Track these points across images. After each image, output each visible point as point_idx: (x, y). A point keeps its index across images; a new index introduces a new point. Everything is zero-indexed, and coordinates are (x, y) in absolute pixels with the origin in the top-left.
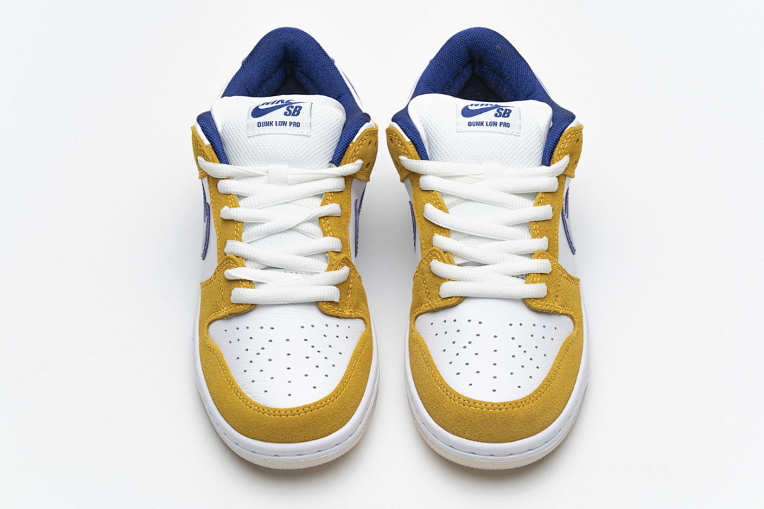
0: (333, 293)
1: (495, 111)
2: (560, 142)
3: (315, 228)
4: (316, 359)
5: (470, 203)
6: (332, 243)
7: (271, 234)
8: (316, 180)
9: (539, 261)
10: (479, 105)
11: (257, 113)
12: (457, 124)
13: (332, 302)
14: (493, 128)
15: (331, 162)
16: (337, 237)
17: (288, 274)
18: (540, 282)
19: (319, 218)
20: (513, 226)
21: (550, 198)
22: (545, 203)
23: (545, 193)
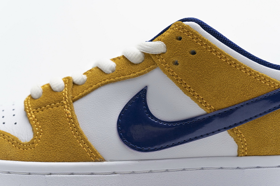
21: (124, 62)
22: (115, 62)
23: (125, 57)
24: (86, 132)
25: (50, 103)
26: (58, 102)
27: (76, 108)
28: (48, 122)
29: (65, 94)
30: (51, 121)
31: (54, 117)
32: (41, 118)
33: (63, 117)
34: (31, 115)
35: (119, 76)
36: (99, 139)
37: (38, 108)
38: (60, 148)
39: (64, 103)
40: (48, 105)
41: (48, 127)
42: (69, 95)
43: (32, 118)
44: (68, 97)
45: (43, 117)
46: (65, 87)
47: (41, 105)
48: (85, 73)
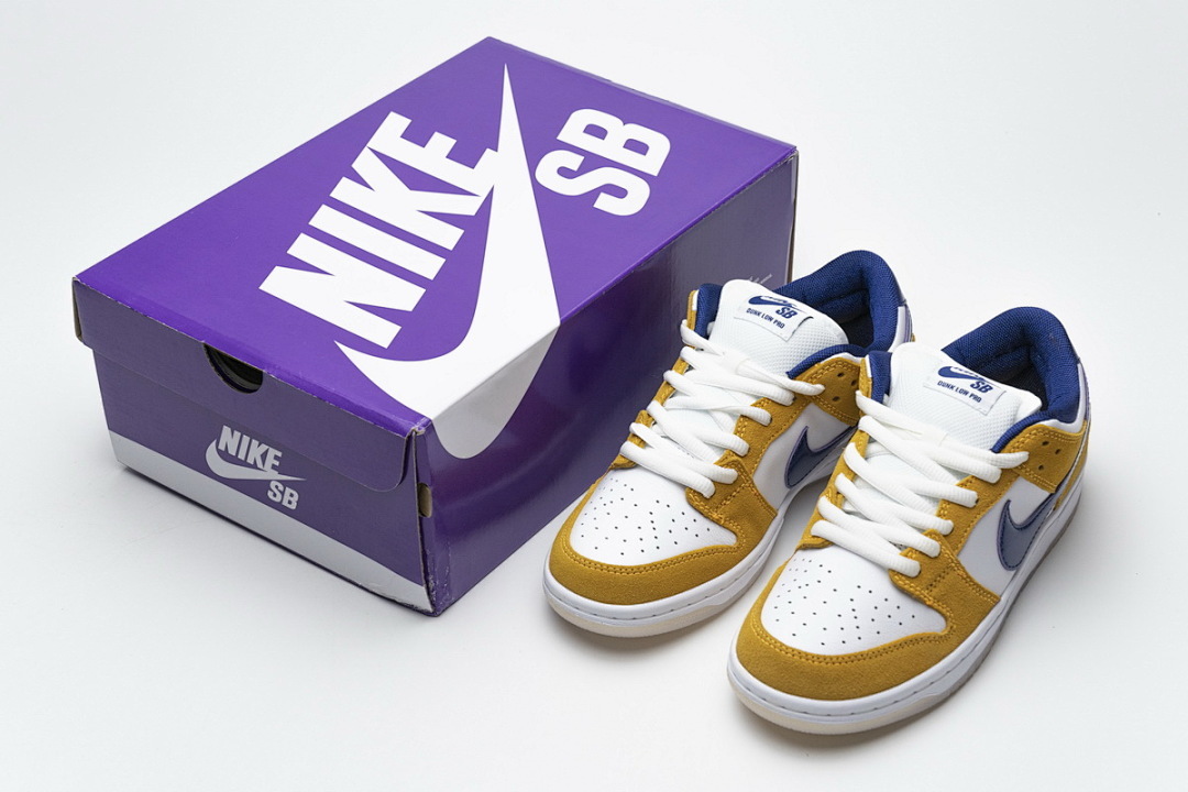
0: (706, 487)
1: (974, 382)
2: (1021, 435)
3: (731, 424)
4: (647, 533)
5: (893, 457)
6: (739, 444)
7: (688, 408)
8: (762, 381)
9: (927, 539)
10: (964, 370)
11: (756, 300)
12: (928, 378)
13: (700, 494)
14: (962, 396)
15: (787, 373)
16: (747, 441)
17: (680, 451)
18: (915, 559)
19: (742, 416)
20: (922, 496)
21: (982, 486)
22: (970, 488)
23: (976, 478)
25: (939, 575)
26: (946, 568)
27: (964, 564)
28: (950, 596)
29: (948, 556)
30: (952, 593)
31: (952, 588)
32: (941, 597)
33: (960, 582)
34: (928, 599)
35: (985, 507)
37: (930, 587)
39: (953, 567)
40: (938, 578)
41: (953, 601)
42: (952, 555)
44: (953, 558)
45: (942, 594)
46: (941, 546)
47: (931, 582)
48: (939, 515)
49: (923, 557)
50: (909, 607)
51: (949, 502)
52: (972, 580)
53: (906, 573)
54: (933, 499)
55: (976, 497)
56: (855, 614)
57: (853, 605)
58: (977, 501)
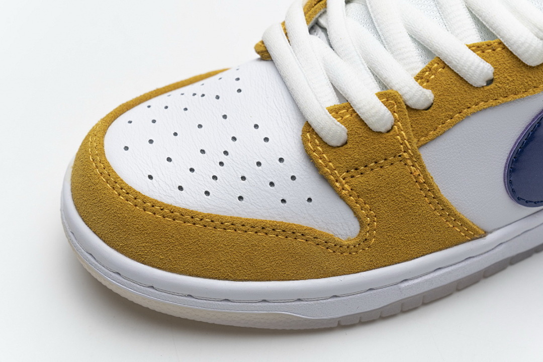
21: (508, 63)
22: (486, 58)
23: (504, 48)
24: (453, 200)
25: (375, 160)
26: (392, 155)
27: (428, 160)
28: (382, 196)
29: (403, 139)
30: (388, 194)
31: (392, 186)
32: (365, 190)
33: (408, 184)
34: (343, 185)
35: (505, 95)
36: (477, 206)
37: (352, 169)
38: (415, 237)
39: (404, 158)
40: (372, 163)
41: (386, 206)
42: (411, 141)
43: (347, 192)
44: (410, 145)
45: (369, 188)
46: (396, 120)
47: (357, 164)
48: (420, 78)
49: (358, 124)
50: (309, 183)
51: (445, 66)
52: (432, 189)
53: (322, 134)
54: (426, 49)
55: (491, 76)
56: (224, 158)
57: (230, 146)
58: (490, 82)
